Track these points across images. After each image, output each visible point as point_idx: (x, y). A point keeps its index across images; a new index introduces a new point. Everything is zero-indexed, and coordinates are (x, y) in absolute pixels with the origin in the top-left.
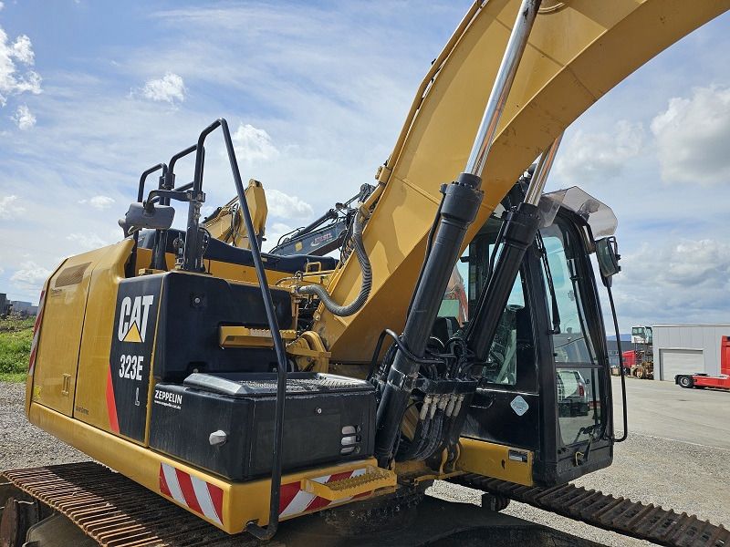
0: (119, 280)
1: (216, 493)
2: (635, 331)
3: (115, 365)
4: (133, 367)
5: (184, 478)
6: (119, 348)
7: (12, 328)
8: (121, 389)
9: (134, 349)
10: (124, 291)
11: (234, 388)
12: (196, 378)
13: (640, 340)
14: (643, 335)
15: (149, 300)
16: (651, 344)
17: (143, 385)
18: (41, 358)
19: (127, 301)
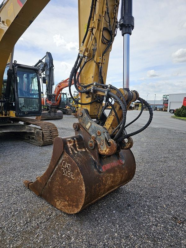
2: (164, 96)
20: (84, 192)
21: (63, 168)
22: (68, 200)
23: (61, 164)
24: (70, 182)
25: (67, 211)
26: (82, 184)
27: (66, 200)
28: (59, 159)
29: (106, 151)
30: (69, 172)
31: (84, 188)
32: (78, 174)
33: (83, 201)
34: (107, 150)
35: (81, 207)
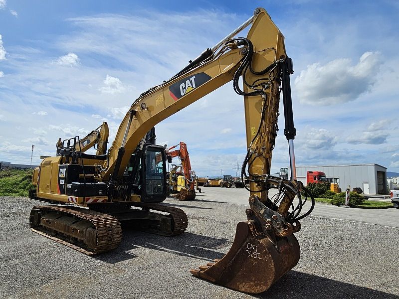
0: (59, 165)
1: (76, 199)
2: (282, 170)
3: (59, 182)
4: (62, 182)
5: (72, 198)
6: (60, 179)
7: (9, 175)
8: (61, 186)
9: (63, 179)
10: (60, 167)
11: (79, 184)
12: (73, 183)
13: (283, 173)
14: (284, 171)
15: (65, 169)
16: (287, 175)
17: (65, 185)
18: (40, 182)
19: (61, 169)
20: (273, 269)
21: (248, 249)
22: (255, 280)
23: (246, 246)
24: (256, 262)
25: (253, 292)
26: (270, 263)
27: (252, 281)
28: (243, 242)
29: (283, 233)
30: (255, 253)
31: (273, 266)
32: (266, 254)
33: (272, 278)
34: (285, 233)
35: (270, 284)
